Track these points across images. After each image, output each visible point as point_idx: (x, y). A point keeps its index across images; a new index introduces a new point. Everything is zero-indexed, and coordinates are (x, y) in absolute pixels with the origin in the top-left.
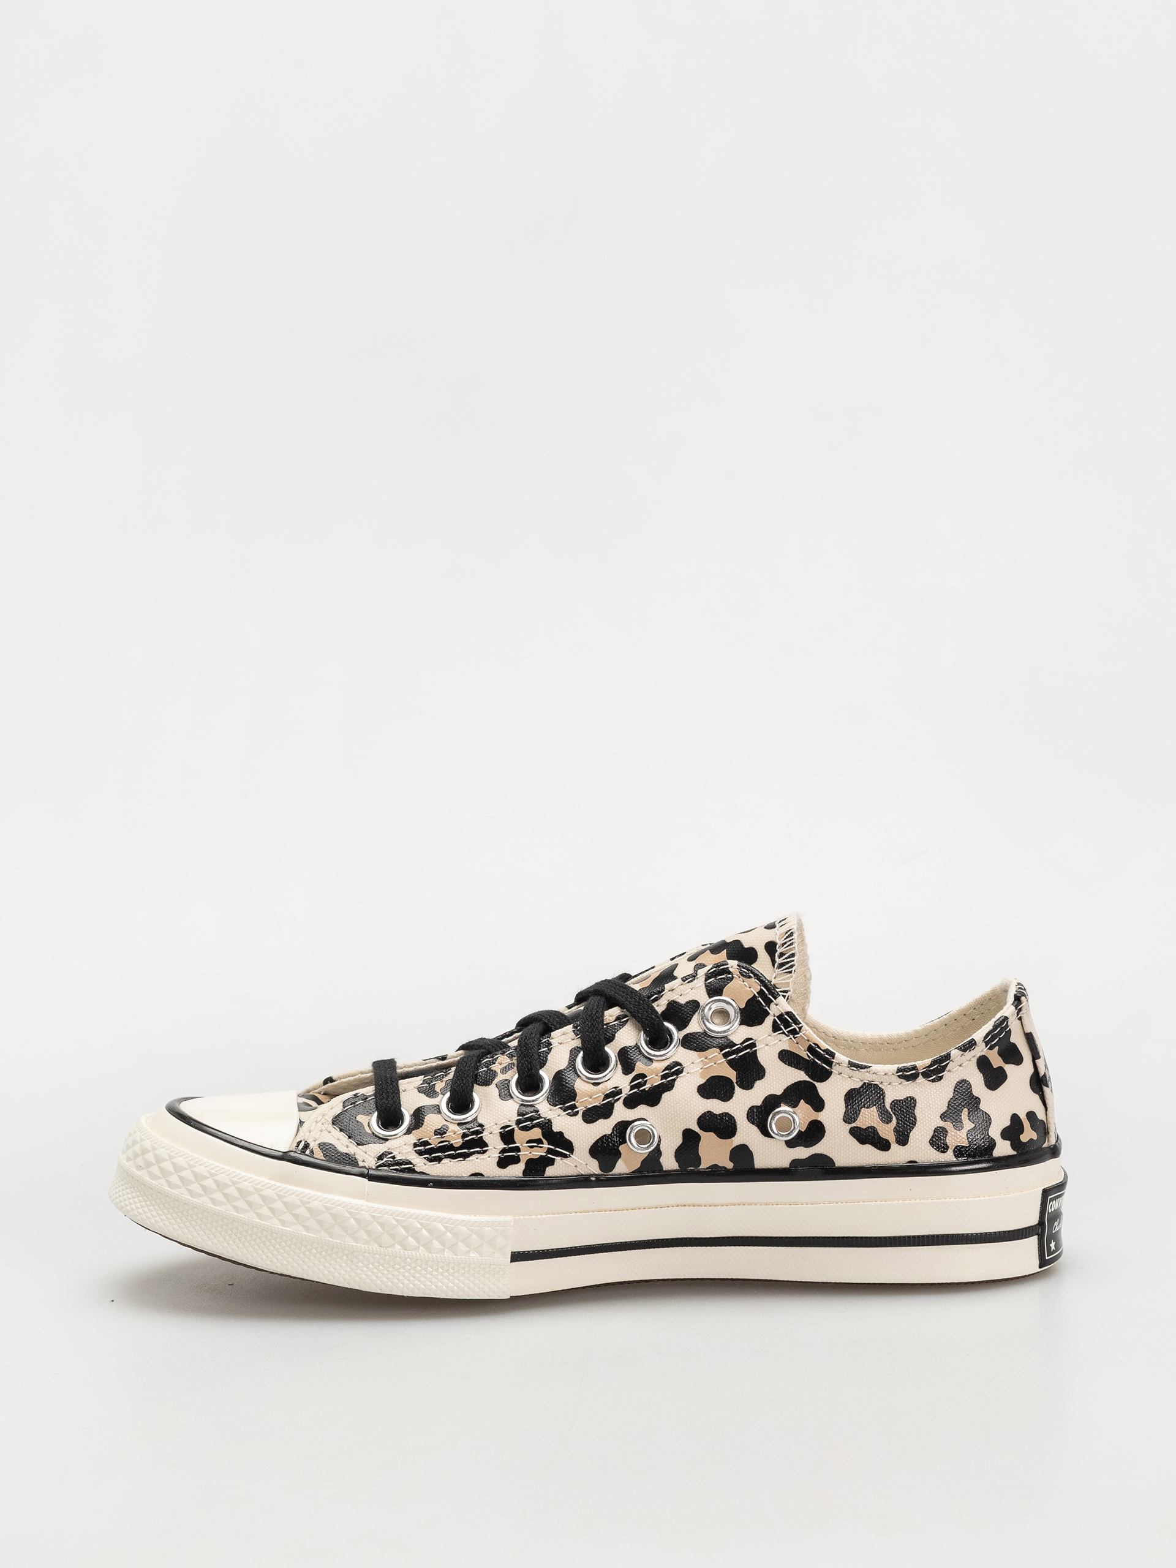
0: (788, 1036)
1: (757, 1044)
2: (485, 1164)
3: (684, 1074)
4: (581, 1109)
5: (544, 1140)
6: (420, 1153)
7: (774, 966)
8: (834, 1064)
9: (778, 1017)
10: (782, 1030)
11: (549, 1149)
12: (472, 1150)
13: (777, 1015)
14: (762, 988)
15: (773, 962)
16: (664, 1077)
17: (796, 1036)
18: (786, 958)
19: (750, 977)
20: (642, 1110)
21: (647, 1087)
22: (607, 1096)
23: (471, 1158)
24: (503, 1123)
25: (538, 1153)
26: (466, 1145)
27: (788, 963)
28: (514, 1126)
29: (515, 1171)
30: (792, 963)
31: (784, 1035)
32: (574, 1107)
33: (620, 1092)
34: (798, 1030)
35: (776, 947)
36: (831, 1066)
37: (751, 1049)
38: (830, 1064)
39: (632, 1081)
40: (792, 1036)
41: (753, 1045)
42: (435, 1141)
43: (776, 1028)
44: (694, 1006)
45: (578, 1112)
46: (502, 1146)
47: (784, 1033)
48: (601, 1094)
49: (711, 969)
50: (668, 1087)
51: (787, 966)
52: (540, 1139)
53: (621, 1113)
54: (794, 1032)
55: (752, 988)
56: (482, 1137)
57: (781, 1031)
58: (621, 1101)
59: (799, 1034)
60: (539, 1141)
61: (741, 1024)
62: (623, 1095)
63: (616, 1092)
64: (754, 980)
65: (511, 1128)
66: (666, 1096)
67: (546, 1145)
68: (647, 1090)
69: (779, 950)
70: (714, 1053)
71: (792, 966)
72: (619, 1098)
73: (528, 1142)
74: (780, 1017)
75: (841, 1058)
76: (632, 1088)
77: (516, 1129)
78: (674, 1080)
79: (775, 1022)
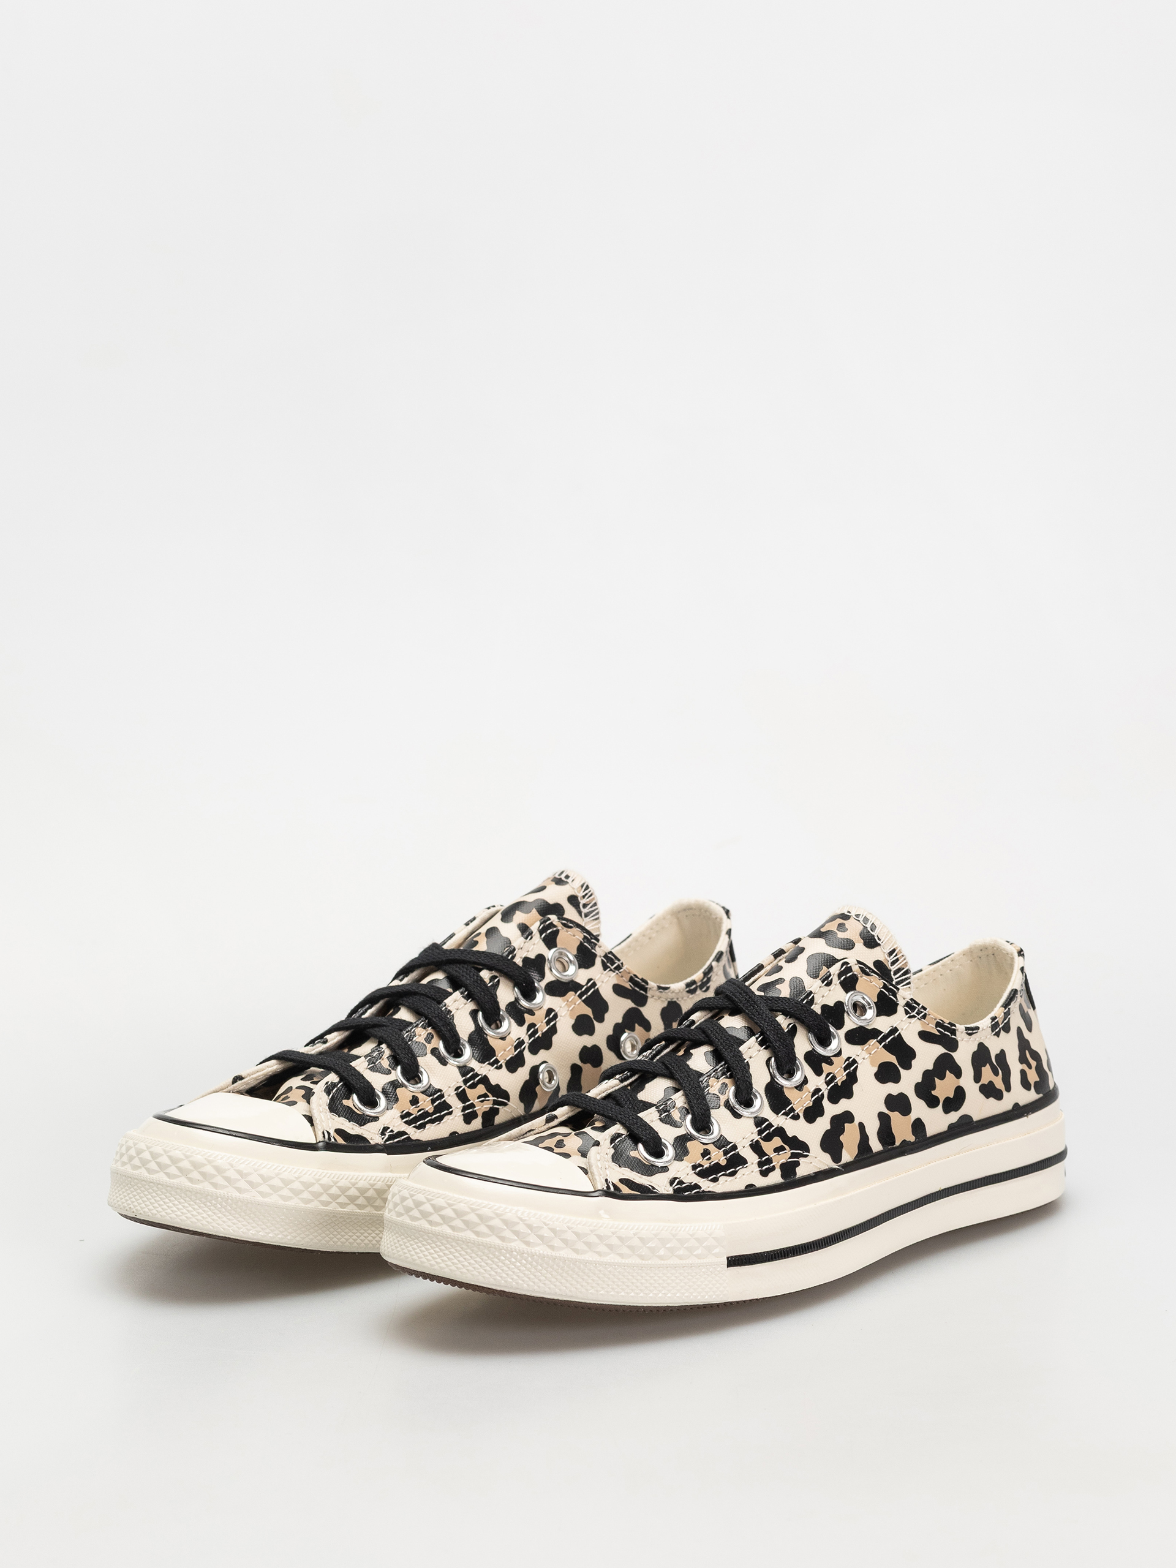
0: (614, 972)
1: (597, 983)
2: (454, 1123)
3: (559, 1017)
4: (502, 1062)
5: (489, 1094)
6: (408, 1123)
7: (581, 916)
8: (648, 990)
9: (604, 957)
10: (609, 967)
11: (494, 1100)
12: (442, 1113)
13: (603, 955)
14: (585, 934)
15: (580, 913)
16: (548, 1023)
17: (620, 971)
18: (591, 907)
19: (571, 927)
20: (543, 1054)
21: (539, 1034)
22: (516, 1048)
23: (444, 1120)
24: (454, 1085)
25: (487, 1106)
26: (438, 1109)
27: (593, 911)
28: (464, 1086)
29: (477, 1124)
30: (596, 912)
31: (611, 972)
32: (497, 1061)
33: (522, 1042)
34: (621, 965)
35: (578, 900)
36: (646, 992)
37: (594, 987)
38: (645, 990)
39: (528, 1030)
40: (617, 972)
41: (594, 984)
42: (414, 1111)
43: (605, 967)
44: (541, 959)
45: (501, 1065)
46: (461, 1105)
47: (611, 970)
48: (510, 1047)
49: (540, 926)
50: (553, 1030)
51: (594, 913)
52: (486, 1093)
53: (530, 1060)
54: (618, 968)
55: (578, 936)
56: (445, 1100)
57: (609, 969)
58: (527, 1049)
59: (621, 968)
60: (485, 1096)
61: (580, 967)
62: (526, 1045)
63: (521, 1043)
64: (576, 930)
65: (461, 1089)
66: (555, 1038)
67: (491, 1098)
68: (540, 1036)
69: (582, 902)
70: (571, 996)
71: (598, 913)
72: (525, 1047)
73: (479, 1098)
74: (606, 956)
75: (652, 984)
76: (530, 1036)
77: (466, 1088)
78: (555, 1024)
79: (602, 961)
